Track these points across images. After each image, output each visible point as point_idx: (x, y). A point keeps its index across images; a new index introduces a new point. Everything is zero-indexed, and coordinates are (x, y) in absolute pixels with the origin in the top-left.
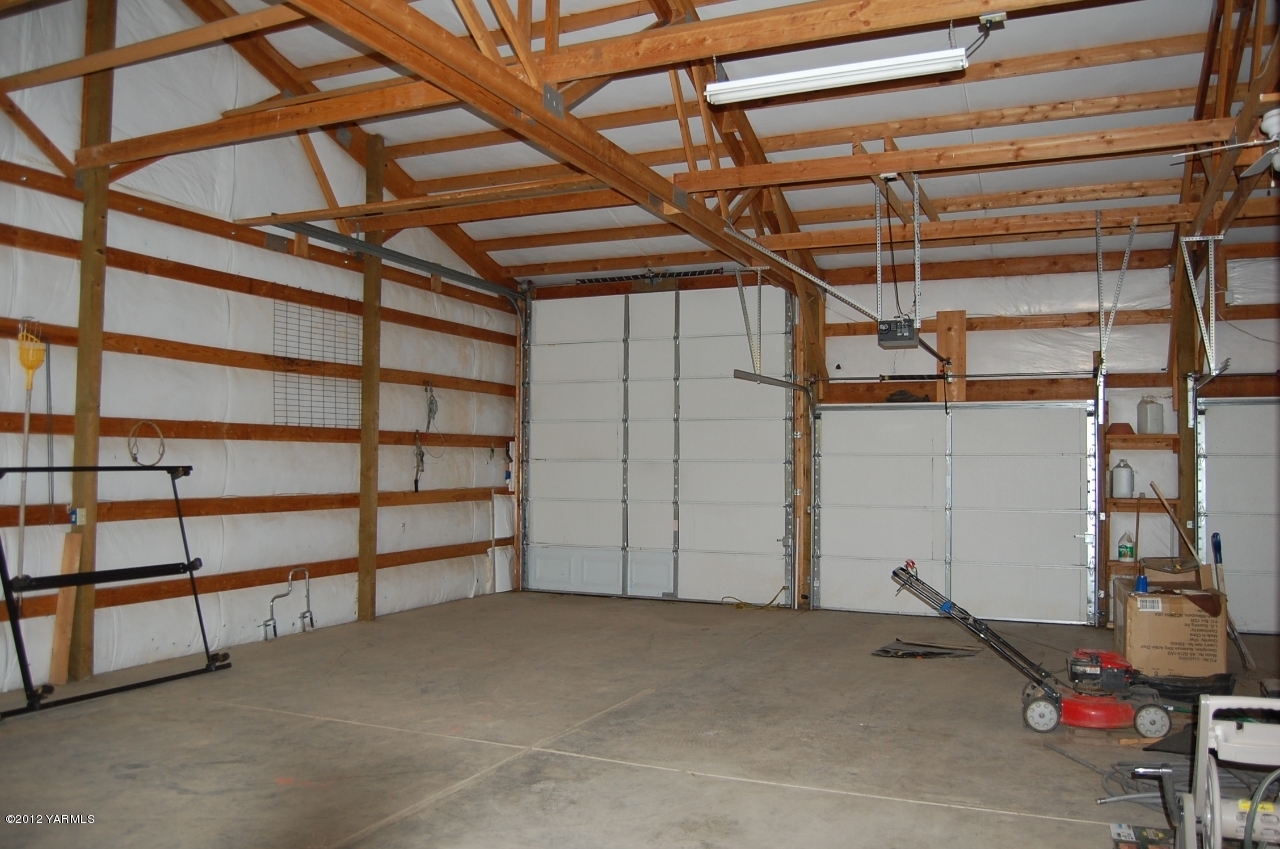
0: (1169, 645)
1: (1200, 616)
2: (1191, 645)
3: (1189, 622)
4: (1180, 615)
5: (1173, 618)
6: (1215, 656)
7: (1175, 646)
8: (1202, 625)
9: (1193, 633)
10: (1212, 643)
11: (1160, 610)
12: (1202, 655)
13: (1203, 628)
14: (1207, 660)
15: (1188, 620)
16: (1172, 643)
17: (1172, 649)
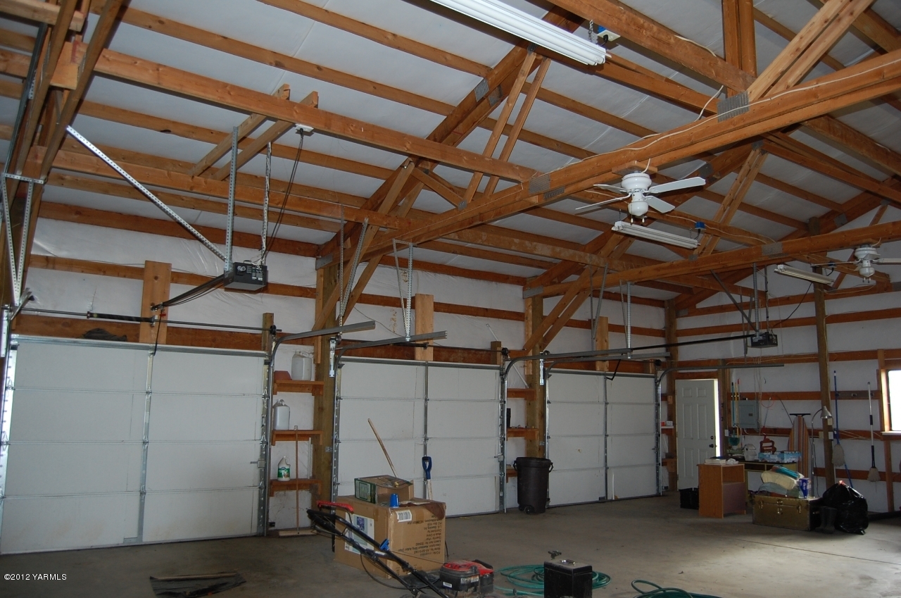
0: (415, 547)
1: (433, 520)
2: (427, 543)
3: (426, 526)
4: (422, 522)
5: (418, 525)
6: (439, 549)
7: (418, 546)
8: (434, 527)
9: (428, 534)
10: (438, 539)
11: (411, 520)
12: (432, 549)
13: (433, 529)
14: (435, 553)
15: (425, 524)
16: (417, 544)
17: (416, 548)
